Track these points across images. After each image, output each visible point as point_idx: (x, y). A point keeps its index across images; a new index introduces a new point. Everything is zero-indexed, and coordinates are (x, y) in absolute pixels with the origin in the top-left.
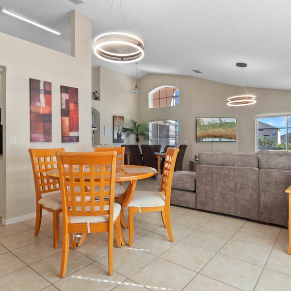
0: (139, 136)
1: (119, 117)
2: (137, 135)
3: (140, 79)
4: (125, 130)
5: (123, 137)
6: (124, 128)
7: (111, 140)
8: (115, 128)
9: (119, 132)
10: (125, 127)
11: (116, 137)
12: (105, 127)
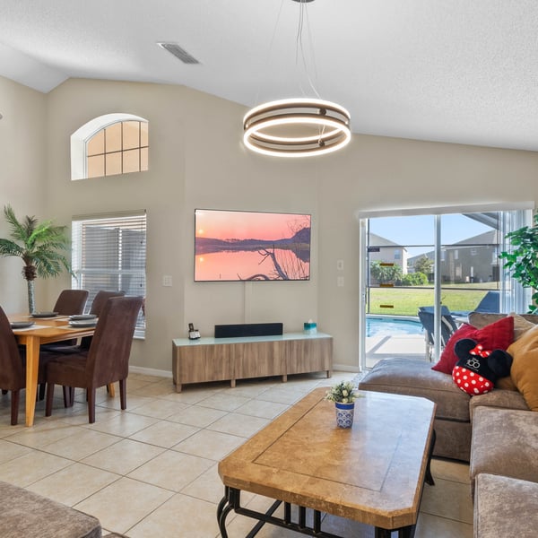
2: (27, 258)
3: (49, 94)
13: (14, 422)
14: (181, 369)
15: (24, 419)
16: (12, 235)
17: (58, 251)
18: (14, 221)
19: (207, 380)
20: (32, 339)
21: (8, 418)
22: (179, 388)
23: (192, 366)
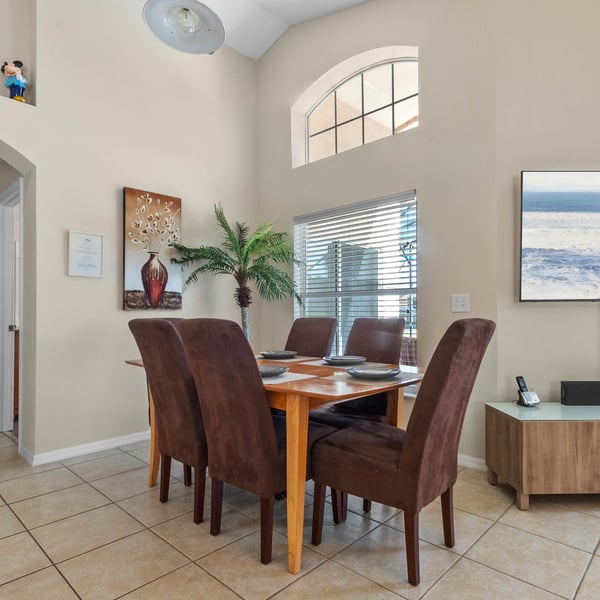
0: (250, 284)
1: (155, 196)
2: (241, 277)
3: (260, 60)
4: (185, 255)
5: (174, 284)
6: (180, 249)
7: (112, 297)
8: (131, 242)
9: (155, 264)
10: (187, 244)
11: (135, 282)
12: (67, 236)
13: (266, 557)
14: (530, 465)
15: (285, 546)
16: (223, 244)
17: (279, 266)
18: (224, 224)
19: (580, 490)
20: (297, 400)
21: (255, 540)
22: (524, 500)
23: (550, 462)
